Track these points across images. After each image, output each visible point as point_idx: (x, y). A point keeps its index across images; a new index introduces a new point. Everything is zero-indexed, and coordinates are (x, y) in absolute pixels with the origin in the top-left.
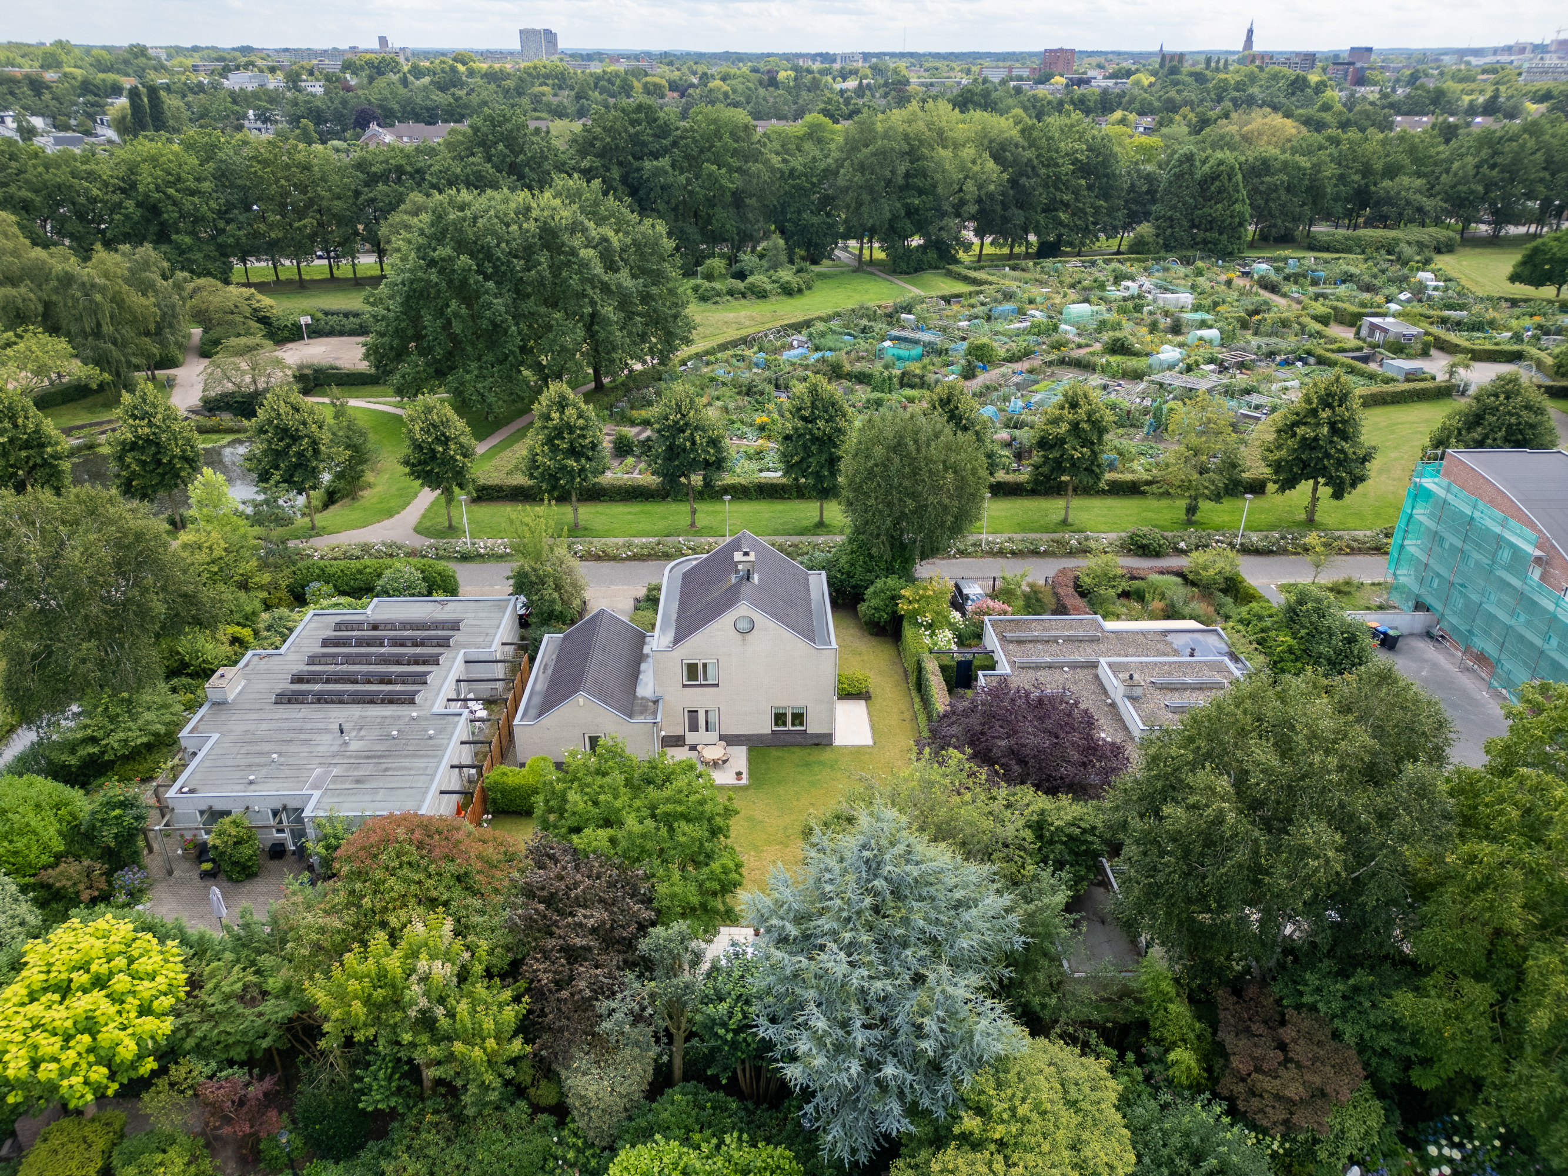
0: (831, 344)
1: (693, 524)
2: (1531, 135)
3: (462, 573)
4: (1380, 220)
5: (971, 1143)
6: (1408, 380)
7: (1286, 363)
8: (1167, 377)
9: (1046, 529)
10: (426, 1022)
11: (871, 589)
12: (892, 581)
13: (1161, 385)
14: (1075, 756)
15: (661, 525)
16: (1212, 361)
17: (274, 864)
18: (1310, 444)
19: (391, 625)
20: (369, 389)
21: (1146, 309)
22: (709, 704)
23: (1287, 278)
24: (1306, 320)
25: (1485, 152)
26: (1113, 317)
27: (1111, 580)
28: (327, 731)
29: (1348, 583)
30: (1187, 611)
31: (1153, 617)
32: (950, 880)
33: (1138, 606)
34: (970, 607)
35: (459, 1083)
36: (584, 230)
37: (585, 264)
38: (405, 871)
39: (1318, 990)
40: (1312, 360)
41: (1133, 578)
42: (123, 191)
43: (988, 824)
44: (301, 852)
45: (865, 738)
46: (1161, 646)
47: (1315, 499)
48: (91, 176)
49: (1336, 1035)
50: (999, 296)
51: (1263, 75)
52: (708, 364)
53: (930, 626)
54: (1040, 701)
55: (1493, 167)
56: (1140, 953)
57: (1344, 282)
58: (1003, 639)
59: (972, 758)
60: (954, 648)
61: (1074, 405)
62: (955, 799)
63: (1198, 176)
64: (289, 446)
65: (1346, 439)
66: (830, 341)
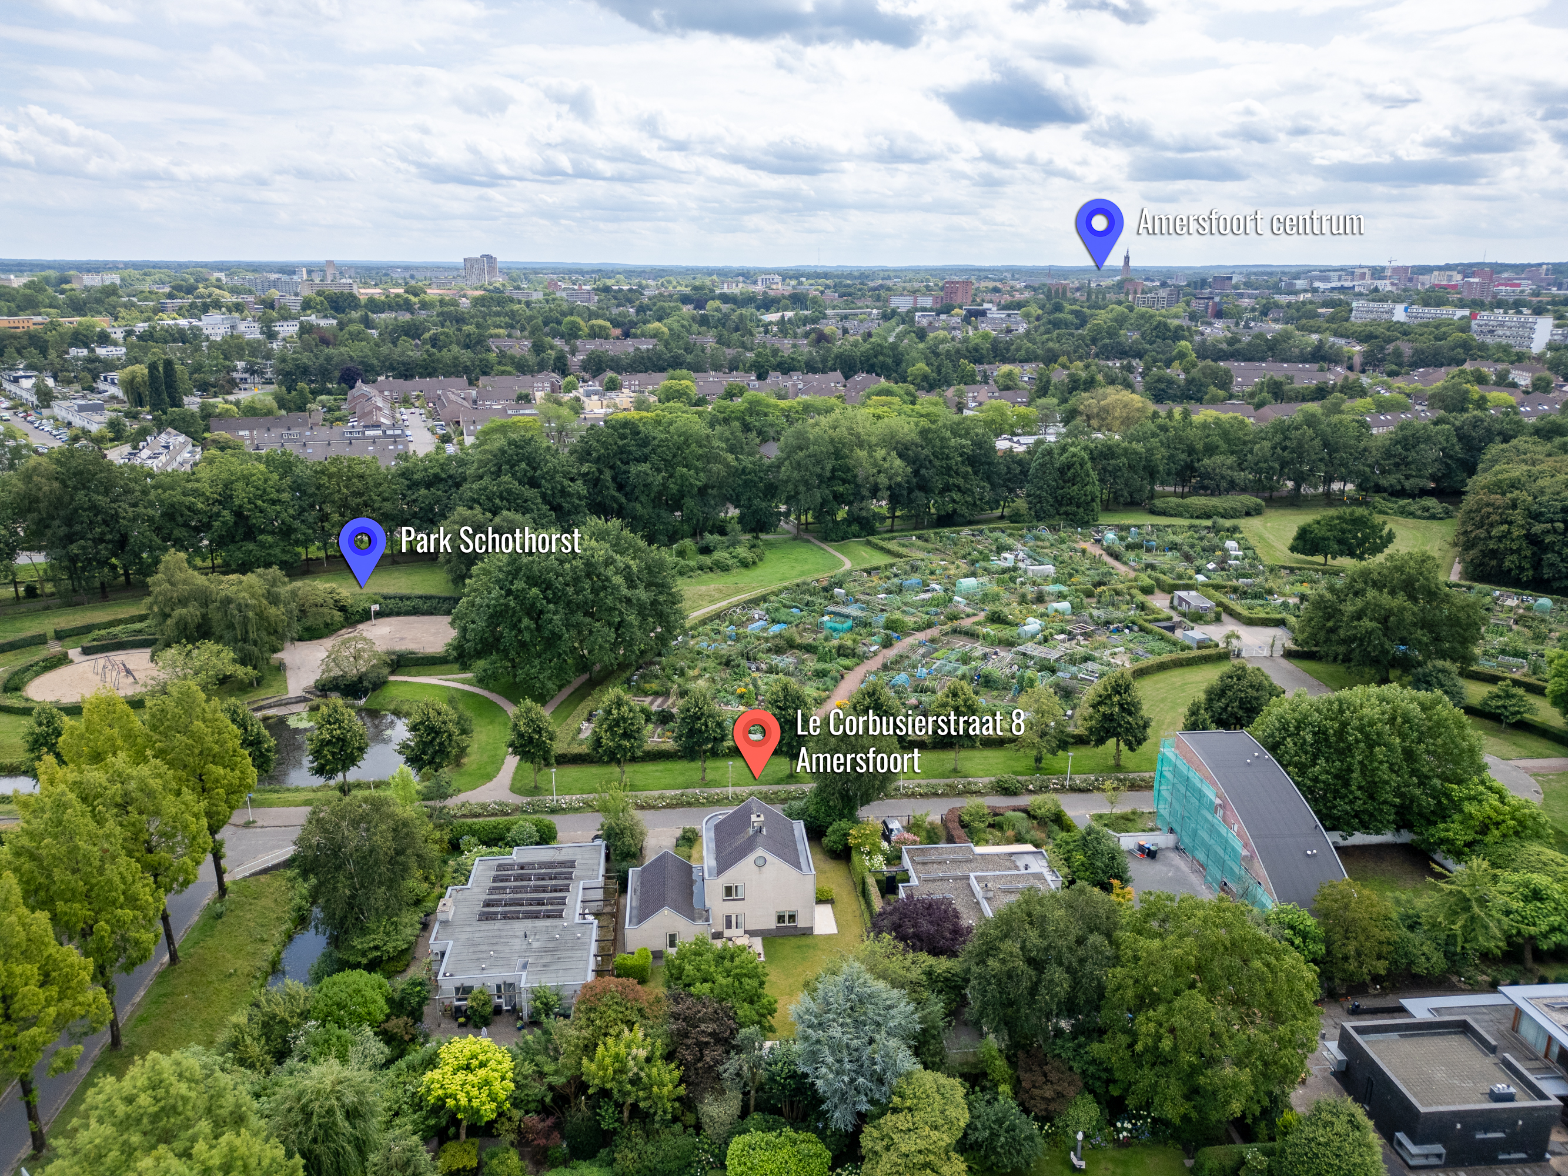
0: (784, 618)
1: (703, 779)
2: (1309, 426)
3: (557, 821)
4: (1202, 489)
5: (895, 1110)
6: (1199, 648)
7: (1118, 630)
8: (1030, 648)
9: (943, 776)
10: (635, 1081)
11: (830, 829)
12: (844, 824)
13: (1024, 654)
14: (948, 935)
15: (681, 779)
16: (1062, 632)
17: (497, 1018)
18: (1108, 718)
19: (531, 865)
20: (438, 668)
21: (1019, 580)
22: (738, 912)
23: (1129, 547)
24: (1135, 591)
25: (1279, 437)
26: (994, 588)
27: (982, 818)
28: (516, 937)
29: (1134, 813)
30: (1028, 837)
31: (1009, 842)
32: (884, 996)
33: (999, 834)
34: (893, 837)
35: (652, 1111)
36: (614, 562)
37: (616, 588)
38: (615, 1007)
39: (1062, 1047)
40: (1136, 628)
41: (996, 815)
42: (220, 502)
43: (903, 972)
44: (515, 1011)
45: (832, 929)
46: (1008, 864)
47: (1119, 751)
48: (196, 492)
49: (1071, 1069)
50: (908, 568)
51: (1132, 315)
52: (693, 637)
53: (869, 853)
54: (930, 905)
55: (1284, 449)
56: (982, 1035)
57: (1171, 549)
58: (913, 861)
59: (895, 938)
60: (884, 868)
61: (955, 695)
62: (887, 961)
63: (1057, 465)
64: (434, 739)
65: (1130, 714)
66: (783, 613)
